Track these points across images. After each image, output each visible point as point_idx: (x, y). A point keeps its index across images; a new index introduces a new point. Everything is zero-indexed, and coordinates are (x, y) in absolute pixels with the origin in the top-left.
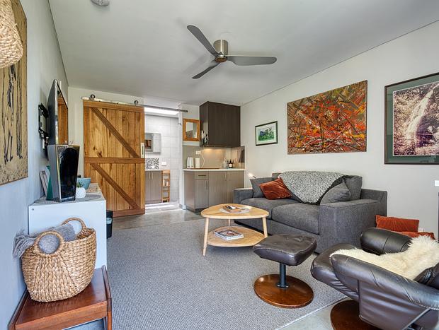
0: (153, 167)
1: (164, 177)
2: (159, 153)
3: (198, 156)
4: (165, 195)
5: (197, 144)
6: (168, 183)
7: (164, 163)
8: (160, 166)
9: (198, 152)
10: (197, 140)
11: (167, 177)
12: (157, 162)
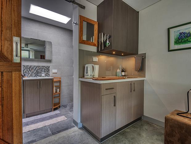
0: (43, 75)
1: (55, 84)
2: (50, 61)
3: (95, 63)
4: (56, 100)
5: (94, 49)
6: (58, 90)
7: (55, 71)
8: (51, 73)
9: (95, 59)
10: (94, 45)
11: (58, 84)
12: (47, 69)
